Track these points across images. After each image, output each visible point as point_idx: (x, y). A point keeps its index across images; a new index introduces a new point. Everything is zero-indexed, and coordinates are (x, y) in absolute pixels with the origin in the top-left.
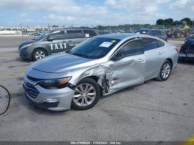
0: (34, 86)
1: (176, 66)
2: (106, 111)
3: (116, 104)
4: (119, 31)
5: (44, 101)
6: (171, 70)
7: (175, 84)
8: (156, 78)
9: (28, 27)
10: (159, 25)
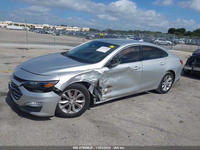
0: (18, 87)
1: (179, 79)
2: (94, 121)
3: (107, 115)
4: (129, 37)
5: (27, 104)
6: (173, 82)
7: (174, 98)
8: (156, 90)
9: (36, 24)
10: (171, 33)
